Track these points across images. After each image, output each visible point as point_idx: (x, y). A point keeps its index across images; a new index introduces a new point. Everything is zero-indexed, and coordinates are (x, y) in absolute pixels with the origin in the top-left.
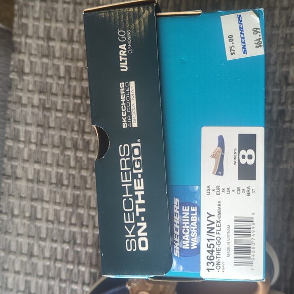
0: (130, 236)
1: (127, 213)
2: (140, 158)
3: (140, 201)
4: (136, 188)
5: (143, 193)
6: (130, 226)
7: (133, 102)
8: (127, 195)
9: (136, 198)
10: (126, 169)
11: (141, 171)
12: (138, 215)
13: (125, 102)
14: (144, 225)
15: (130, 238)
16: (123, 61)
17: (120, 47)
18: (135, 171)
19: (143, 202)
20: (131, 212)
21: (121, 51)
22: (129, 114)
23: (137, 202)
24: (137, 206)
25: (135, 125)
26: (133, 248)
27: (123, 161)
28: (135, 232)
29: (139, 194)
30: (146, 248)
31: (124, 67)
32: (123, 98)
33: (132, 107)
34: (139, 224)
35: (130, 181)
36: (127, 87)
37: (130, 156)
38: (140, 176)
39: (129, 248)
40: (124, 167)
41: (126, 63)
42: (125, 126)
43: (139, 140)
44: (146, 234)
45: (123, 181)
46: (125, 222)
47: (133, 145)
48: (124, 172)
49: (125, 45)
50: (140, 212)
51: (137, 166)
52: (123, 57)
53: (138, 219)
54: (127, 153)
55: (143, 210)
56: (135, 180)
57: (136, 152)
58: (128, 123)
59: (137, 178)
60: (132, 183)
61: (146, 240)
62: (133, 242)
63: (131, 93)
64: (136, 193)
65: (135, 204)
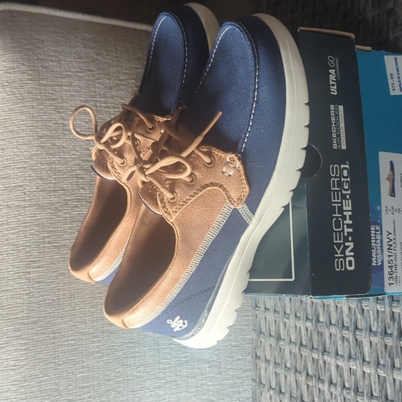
0: (339, 255)
1: (336, 232)
2: (349, 179)
3: (348, 221)
4: (345, 208)
5: (350, 213)
6: (339, 245)
7: (342, 125)
8: (337, 215)
9: (344, 218)
10: (336, 189)
11: (349, 192)
12: (346, 235)
13: (335, 124)
14: (351, 245)
15: (339, 258)
16: (333, 85)
17: (330, 71)
18: (344, 192)
19: (351, 222)
20: (340, 232)
21: (331, 76)
22: (339, 136)
23: (345, 222)
24: (345, 226)
25: (344, 147)
26: (342, 268)
27: (334, 181)
28: (343, 252)
29: (348, 214)
30: (352, 268)
31: (334, 91)
32: (333, 119)
33: (341, 130)
34: (347, 244)
35: (340, 201)
36: (337, 110)
37: (340, 177)
38: (348, 197)
39: (338, 268)
40: (334, 187)
41: (335, 88)
42: (335, 147)
43: (347, 162)
44: (352, 254)
45: (333, 201)
46: (335, 242)
47: (342, 166)
48: (334, 191)
49: (334, 70)
50: (348, 233)
51: (346, 187)
52: (333, 81)
53: (346, 239)
54: (337, 174)
55: (351, 230)
56: (344, 201)
57: (345, 173)
58: (338, 145)
59: (346, 199)
60: (341, 203)
61: (352, 259)
62: (341, 261)
63: (340, 117)
64: (345, 213)
65: (343, 224)
